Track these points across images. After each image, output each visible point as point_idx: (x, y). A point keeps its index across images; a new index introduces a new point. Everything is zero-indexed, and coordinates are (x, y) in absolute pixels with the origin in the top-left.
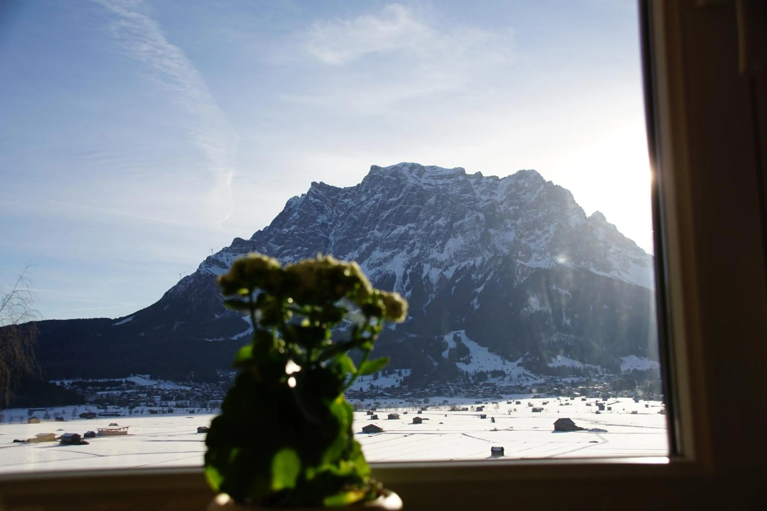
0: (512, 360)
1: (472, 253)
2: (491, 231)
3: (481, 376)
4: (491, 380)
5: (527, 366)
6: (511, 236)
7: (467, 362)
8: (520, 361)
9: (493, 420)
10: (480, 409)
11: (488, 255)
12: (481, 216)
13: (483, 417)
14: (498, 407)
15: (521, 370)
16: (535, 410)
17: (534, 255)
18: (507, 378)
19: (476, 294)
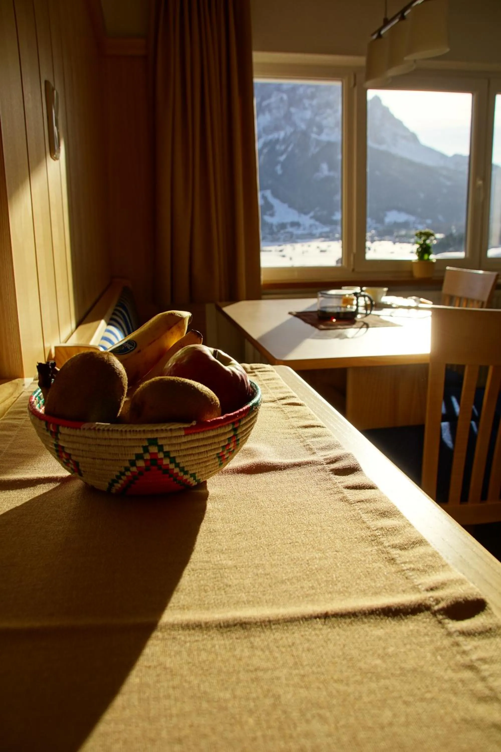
0: (306, 213)
1: (277, 128)
2: (293, 110)
3: (283, 226)
4: (290, 229)
5: (316, 218)
6: (308, 114)
7: (272, 215)
8: (312, 214)
9: (291, 259)
10: (281, 251)
11: (289, 130)
12: (285, 97)
13: (284, 256)
14: (294, 249)
15: (312, 222)
16: (322, 251)
17: (326, 131)
18: (302, 228)
19: (279, 162)
